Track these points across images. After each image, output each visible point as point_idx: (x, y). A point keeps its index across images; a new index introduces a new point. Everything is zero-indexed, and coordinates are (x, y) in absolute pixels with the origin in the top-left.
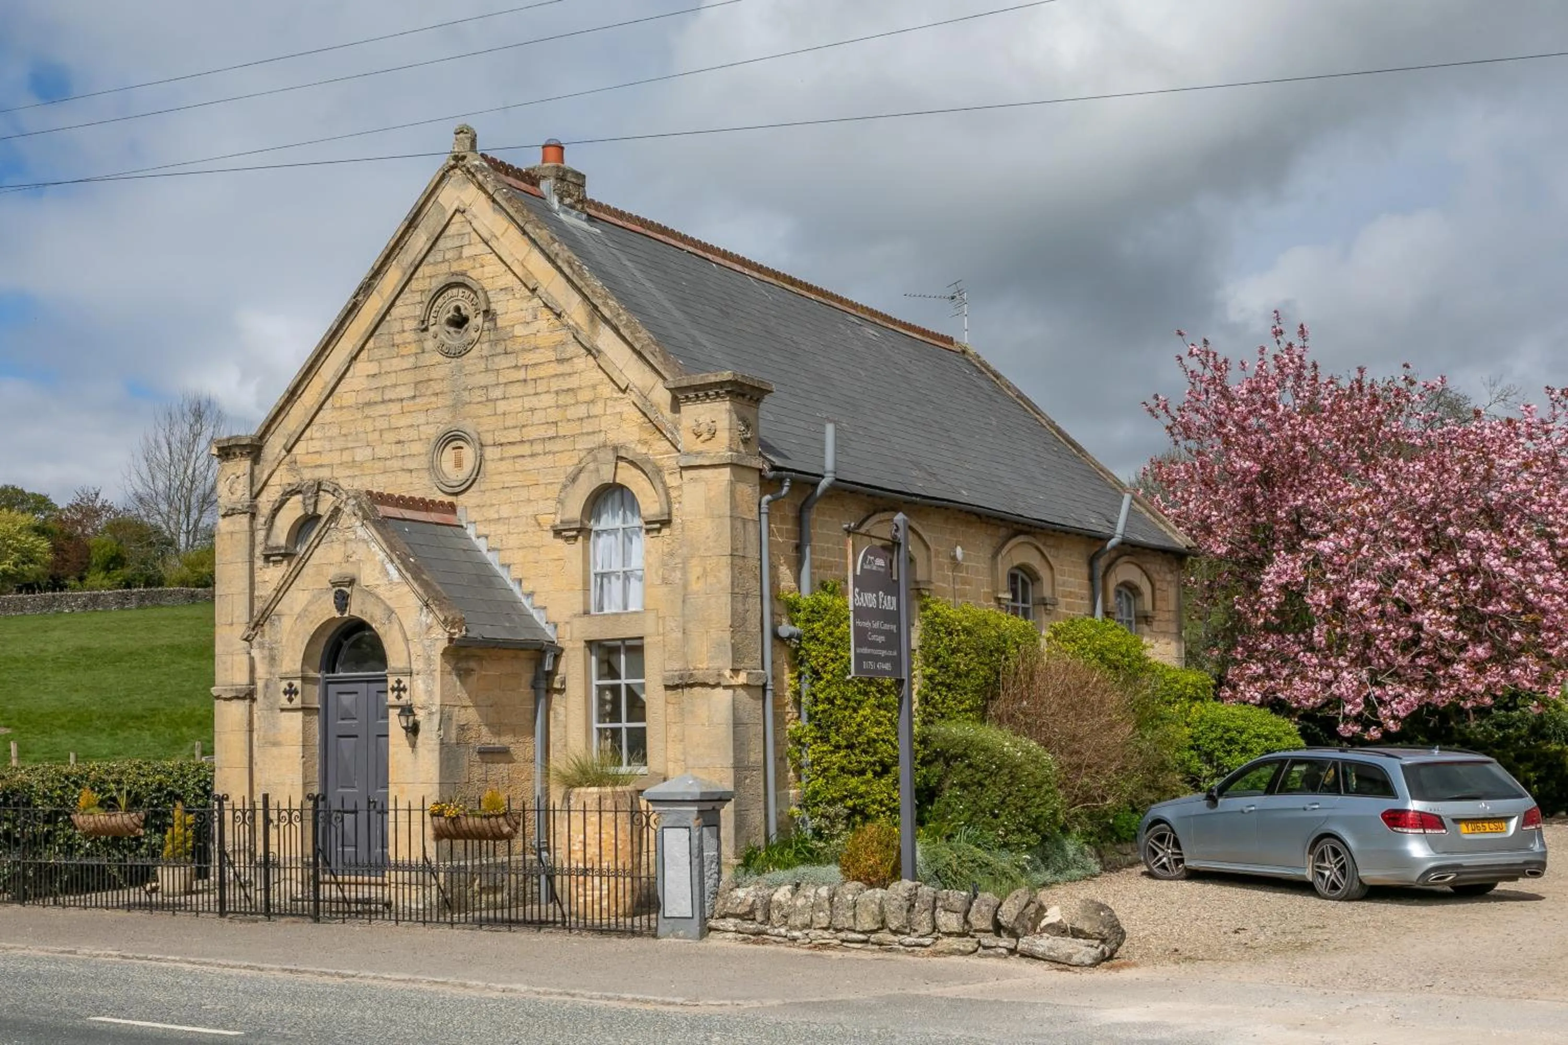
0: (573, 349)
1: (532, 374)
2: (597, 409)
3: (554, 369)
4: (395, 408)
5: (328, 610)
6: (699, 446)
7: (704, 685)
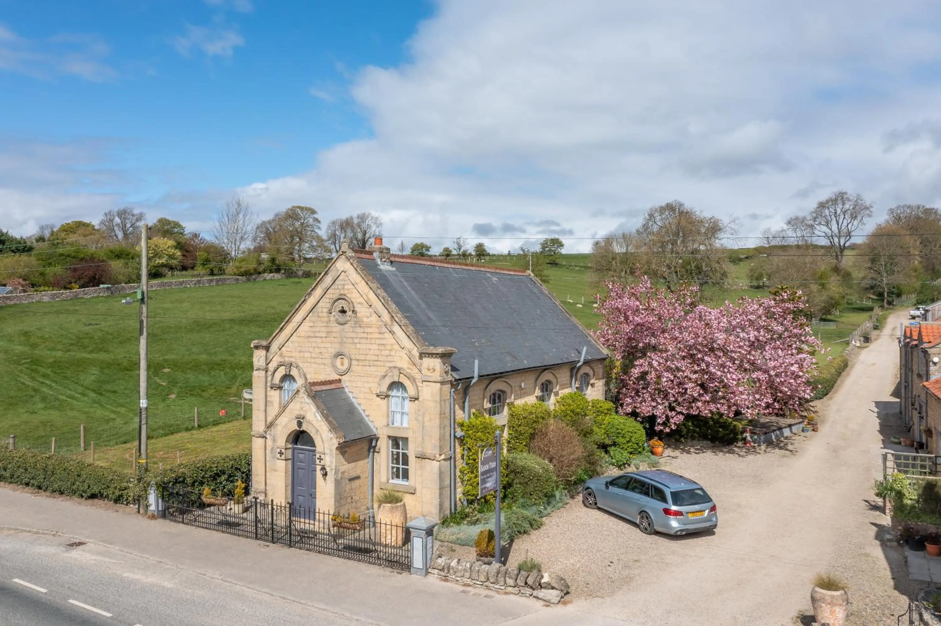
0: (384, 330)
1: (369, 336)
2: (393, 353)
3: (377, 336)
4: (319, 340)
5: (295, 427)
6: (429, 373)
7: (429, 459)
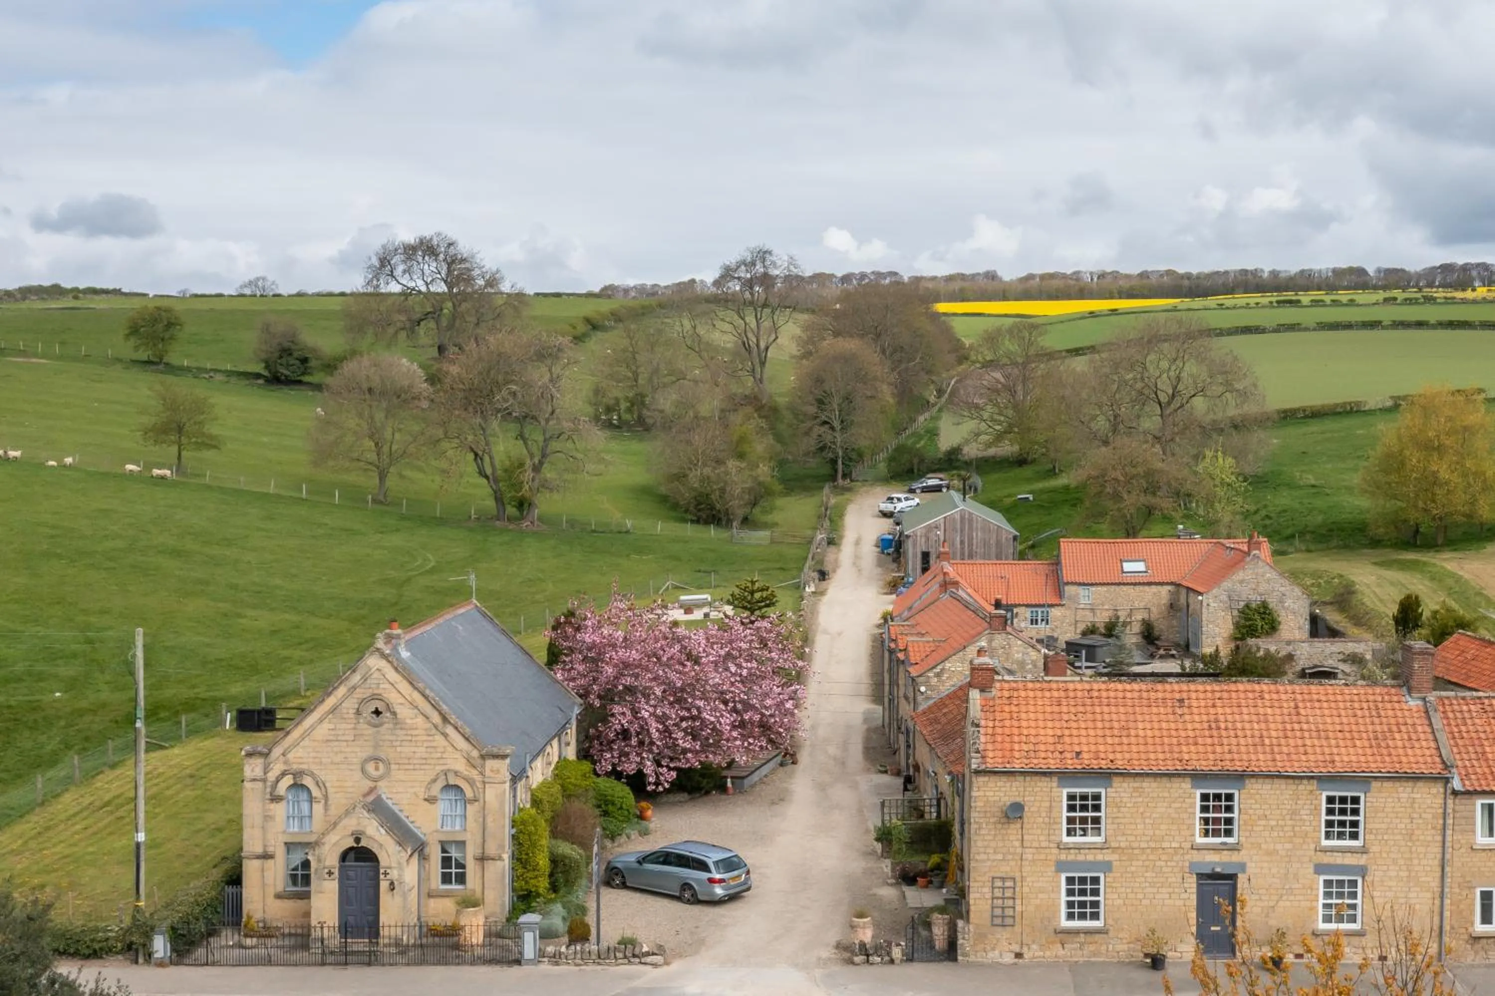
0: (434, 731)
1: (414, 738)
2: (445, 756)
3: (425, 738)
4: (343, 744)
5: (351, 843)
6: (492, 775)
7: (493, 859)
